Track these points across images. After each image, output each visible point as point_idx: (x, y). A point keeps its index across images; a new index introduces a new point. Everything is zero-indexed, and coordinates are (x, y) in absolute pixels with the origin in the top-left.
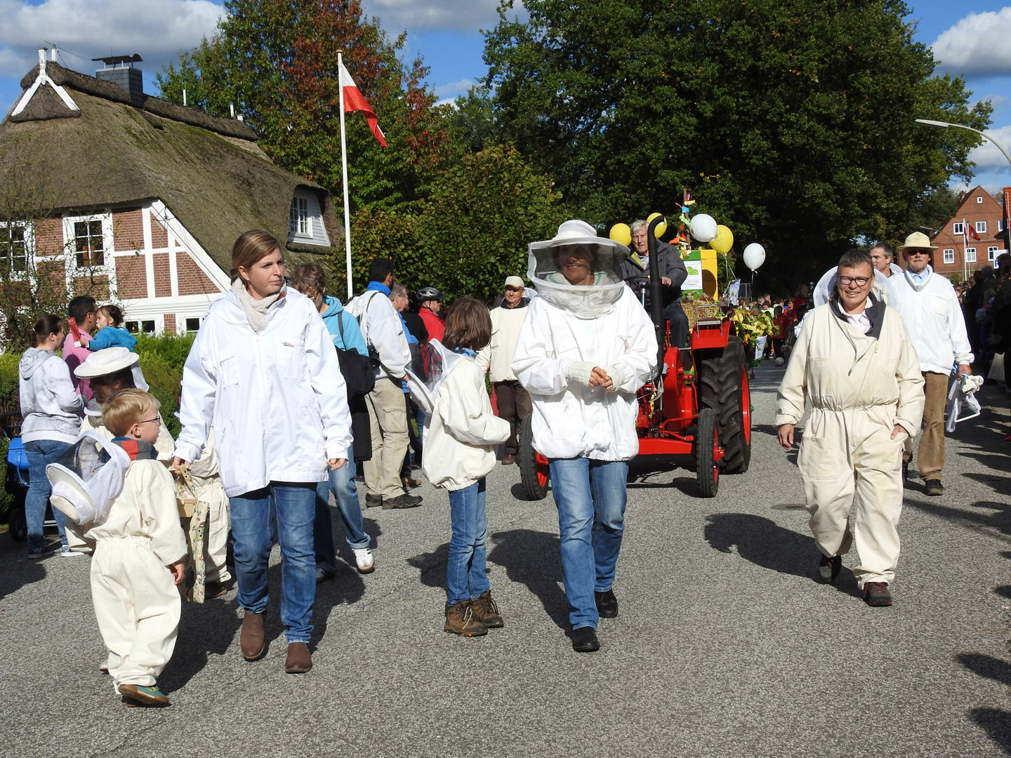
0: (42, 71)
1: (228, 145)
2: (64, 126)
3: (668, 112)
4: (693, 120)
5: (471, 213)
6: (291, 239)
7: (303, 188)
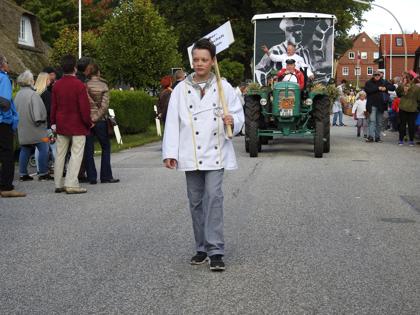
6: (19, 43)
7: (25, 15)
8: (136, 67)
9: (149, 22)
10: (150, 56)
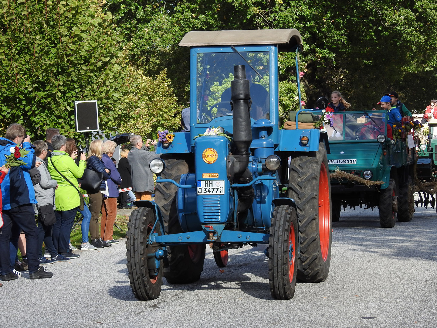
5: (9, 32)
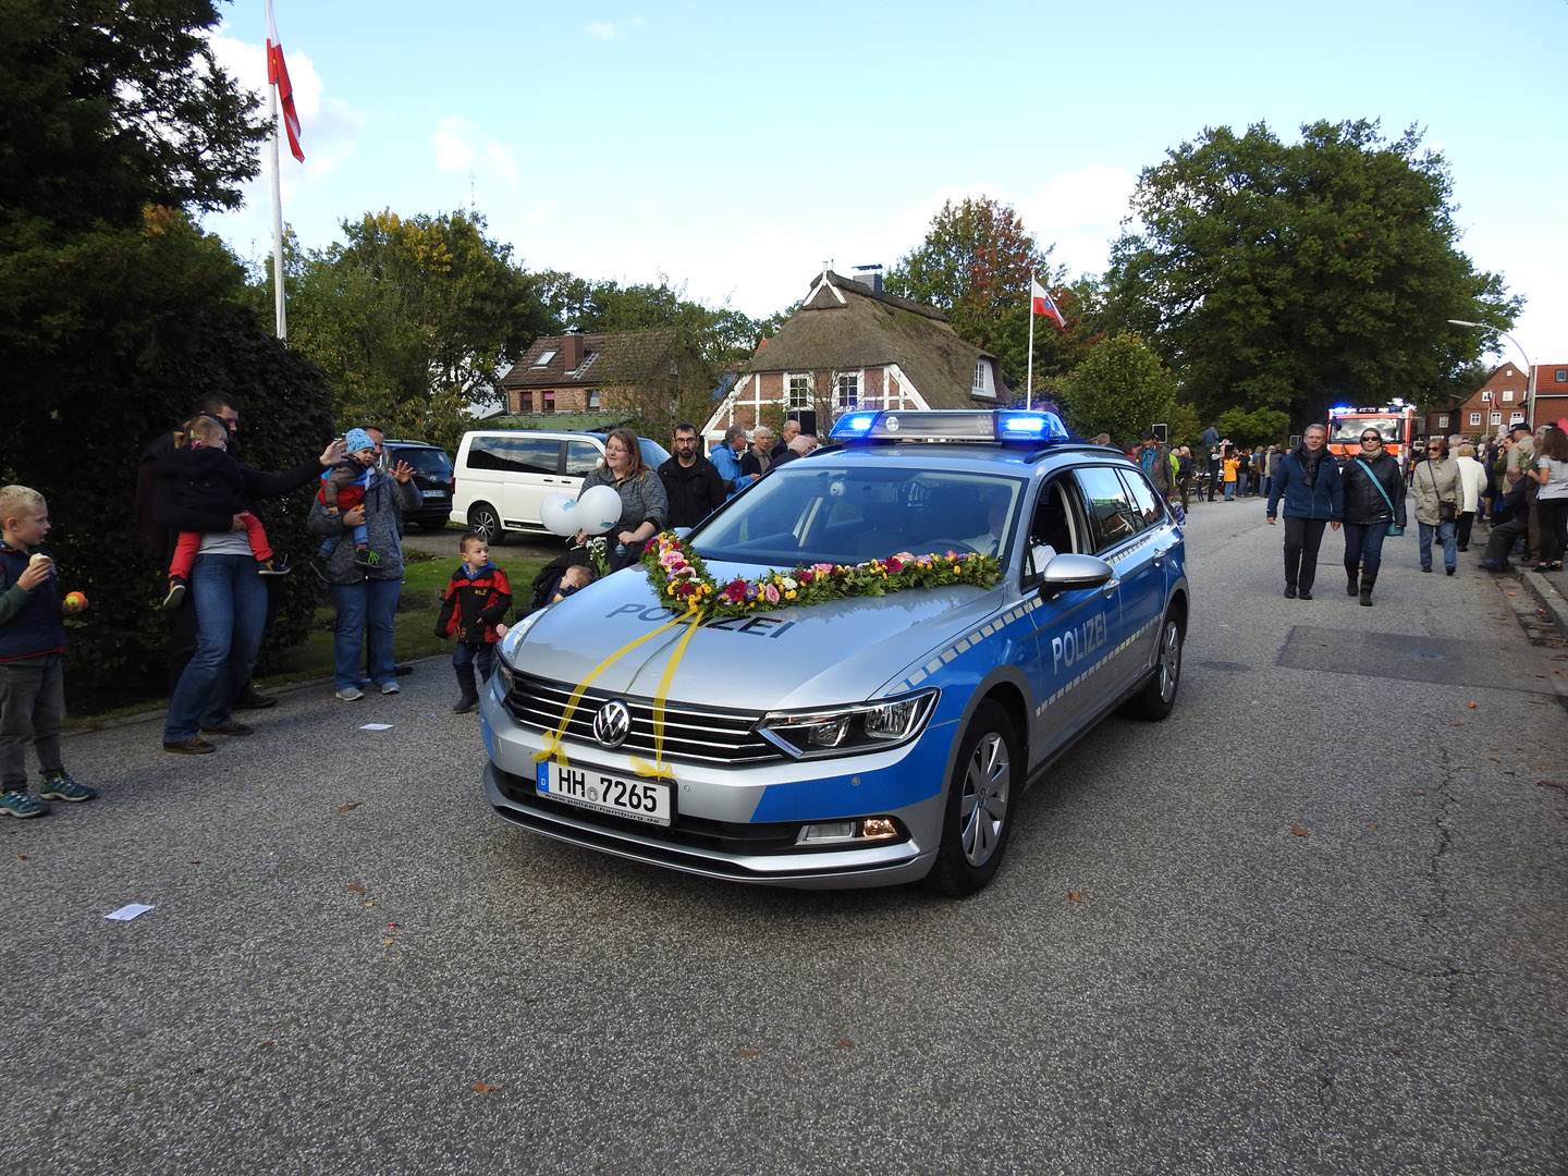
0: (825, 277)
1: (934, 326)
2: (836, 313)
3: (1249, 304)
4: (1269, 312)
6: (973, 392)
7: (983, 357)
8: (1115, 422)
9: (1135, 365)
10: (1134, 407)
